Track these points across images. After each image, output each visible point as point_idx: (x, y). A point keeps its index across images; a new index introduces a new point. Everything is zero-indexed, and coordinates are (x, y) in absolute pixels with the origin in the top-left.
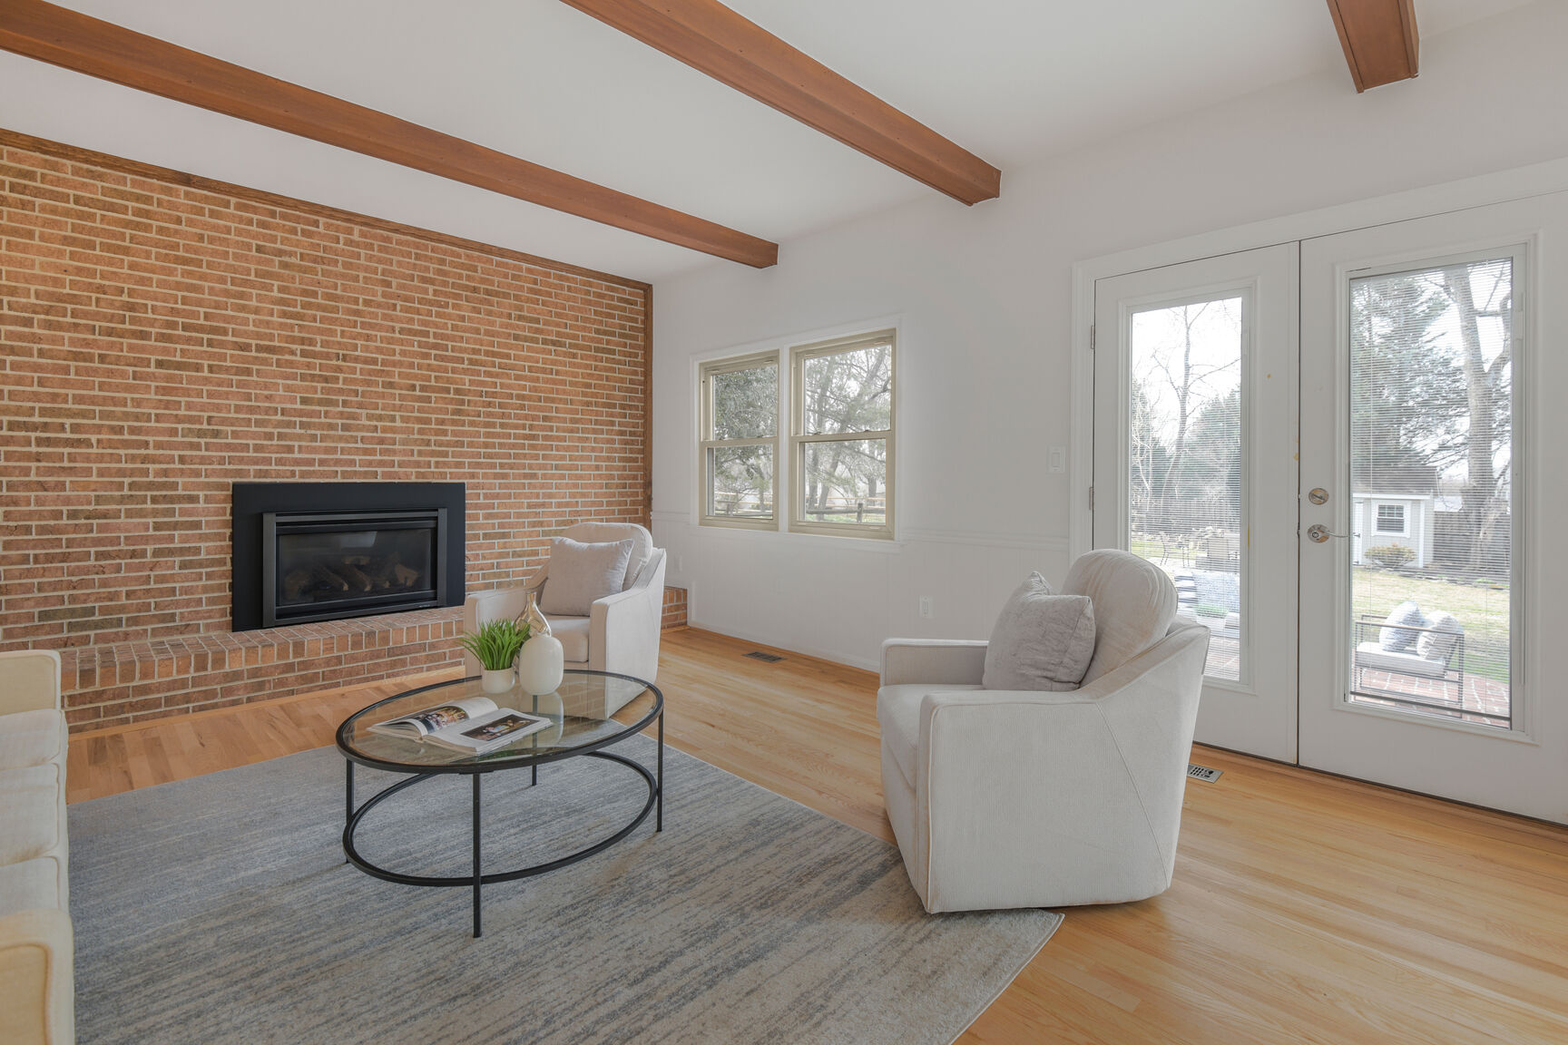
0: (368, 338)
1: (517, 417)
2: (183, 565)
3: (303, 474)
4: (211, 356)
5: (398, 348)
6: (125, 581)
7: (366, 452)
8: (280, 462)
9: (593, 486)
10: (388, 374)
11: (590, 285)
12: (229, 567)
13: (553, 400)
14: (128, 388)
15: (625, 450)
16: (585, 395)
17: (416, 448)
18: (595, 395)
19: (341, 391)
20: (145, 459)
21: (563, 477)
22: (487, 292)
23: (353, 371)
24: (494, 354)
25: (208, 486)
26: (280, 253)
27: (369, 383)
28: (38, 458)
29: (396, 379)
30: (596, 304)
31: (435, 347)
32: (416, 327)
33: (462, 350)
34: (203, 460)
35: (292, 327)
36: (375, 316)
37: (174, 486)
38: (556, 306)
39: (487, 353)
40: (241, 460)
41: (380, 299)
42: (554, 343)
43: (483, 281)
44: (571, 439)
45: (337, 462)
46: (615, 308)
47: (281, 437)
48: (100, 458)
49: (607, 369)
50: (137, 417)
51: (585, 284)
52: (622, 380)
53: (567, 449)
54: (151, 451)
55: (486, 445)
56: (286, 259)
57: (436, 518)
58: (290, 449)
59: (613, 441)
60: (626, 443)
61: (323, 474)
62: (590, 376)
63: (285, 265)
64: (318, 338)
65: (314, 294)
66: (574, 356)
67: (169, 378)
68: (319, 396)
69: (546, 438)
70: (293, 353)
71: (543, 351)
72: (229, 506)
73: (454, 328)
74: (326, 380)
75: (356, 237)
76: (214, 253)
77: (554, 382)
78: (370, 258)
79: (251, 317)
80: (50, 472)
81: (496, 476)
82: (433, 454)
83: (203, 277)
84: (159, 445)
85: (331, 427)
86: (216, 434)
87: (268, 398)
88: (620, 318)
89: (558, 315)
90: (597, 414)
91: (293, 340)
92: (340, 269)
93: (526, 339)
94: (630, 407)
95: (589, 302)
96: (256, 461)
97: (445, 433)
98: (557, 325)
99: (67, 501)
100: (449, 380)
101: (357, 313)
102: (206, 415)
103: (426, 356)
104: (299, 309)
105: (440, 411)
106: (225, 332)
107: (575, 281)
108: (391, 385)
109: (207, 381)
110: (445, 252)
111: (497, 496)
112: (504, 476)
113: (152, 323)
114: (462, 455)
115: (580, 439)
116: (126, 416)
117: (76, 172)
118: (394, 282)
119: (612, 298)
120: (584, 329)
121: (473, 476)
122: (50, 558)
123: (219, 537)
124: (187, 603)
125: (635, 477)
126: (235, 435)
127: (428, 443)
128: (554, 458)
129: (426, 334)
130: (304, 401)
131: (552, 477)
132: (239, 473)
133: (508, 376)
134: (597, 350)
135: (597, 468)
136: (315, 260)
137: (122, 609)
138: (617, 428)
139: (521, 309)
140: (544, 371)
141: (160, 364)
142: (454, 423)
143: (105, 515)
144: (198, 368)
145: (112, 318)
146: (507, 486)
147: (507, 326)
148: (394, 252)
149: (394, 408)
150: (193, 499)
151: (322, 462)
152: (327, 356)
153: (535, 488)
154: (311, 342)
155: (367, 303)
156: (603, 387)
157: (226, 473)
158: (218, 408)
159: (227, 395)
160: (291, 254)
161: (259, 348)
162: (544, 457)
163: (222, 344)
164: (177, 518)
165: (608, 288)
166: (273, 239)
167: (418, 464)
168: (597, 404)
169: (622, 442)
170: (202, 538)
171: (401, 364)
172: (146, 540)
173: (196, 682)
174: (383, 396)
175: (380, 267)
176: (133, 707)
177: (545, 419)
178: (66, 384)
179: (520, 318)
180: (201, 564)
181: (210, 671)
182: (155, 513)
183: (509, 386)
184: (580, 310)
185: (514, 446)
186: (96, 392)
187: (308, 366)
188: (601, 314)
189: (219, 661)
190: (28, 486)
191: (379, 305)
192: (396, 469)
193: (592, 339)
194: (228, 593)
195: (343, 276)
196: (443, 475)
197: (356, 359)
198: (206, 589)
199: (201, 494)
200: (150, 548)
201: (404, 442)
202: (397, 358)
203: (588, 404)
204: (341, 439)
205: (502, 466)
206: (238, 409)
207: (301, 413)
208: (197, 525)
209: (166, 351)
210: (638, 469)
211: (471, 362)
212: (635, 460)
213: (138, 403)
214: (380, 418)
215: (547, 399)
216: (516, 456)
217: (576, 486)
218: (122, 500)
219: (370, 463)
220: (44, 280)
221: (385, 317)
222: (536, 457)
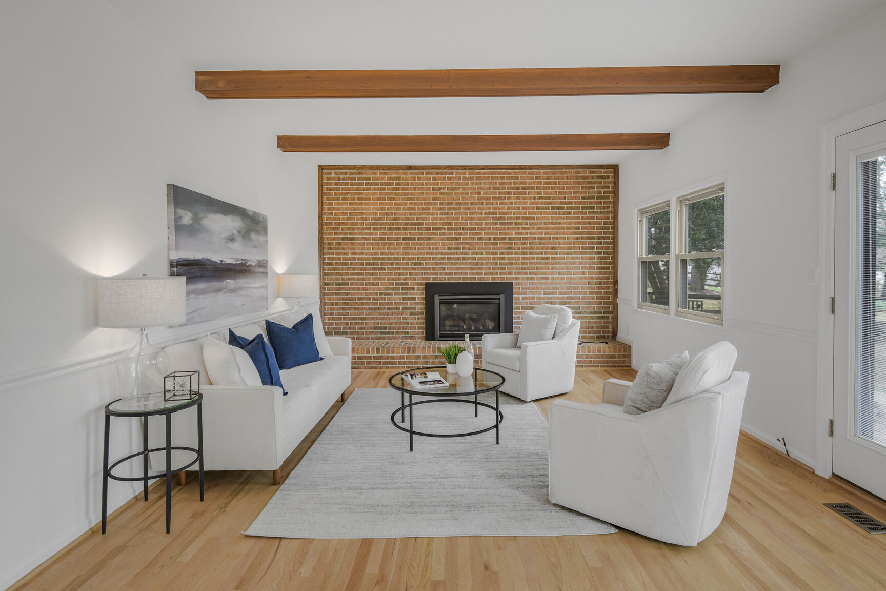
0: (472, 219)
1: (538, 248)
2: (411, 314)
3: (449, 279)
4: (419, 234)
5: (484, 222)
6: (395, 318)
7: (472, 269)
8: (441, 274)
9: (580, 283)
10: (480, 234)
11: (579, 173)
12: (424, 315)
13: (557, 238)
14: (395, 249)
15: (601, 263)
16: (575, 233)
17: (491, 266)
18: (581, 233)
19: (462, 243)
20: (400, 274)
21: (563, 279)
22: (524, 188)
23: (466, 234)
24: (527, 219)
25: (418, 284)
26: (440, 189)
27: (472, 239)
28: (372, 274)
29: (483, 236)
30: (583, 183)
31: (499, 219)
32: (491, 211)
33: (512, 219)
34: (416, 274)
35: (444, 218)
36: (474, 209)
37: (407, 284)
38: (559, 188)
39: (523, 218)
40: (428, 274)
41: (476, 201)
42: (558, 208)
43: (522, 183)
44: (568, 258)
45: (461, 274)
46: (595, 183)
47: (441, 264)
48: (388, 274)
49: (588, 218)
50: (397, 259)
51: (576, 173)
52: (599, 223)
53: (566, 263)
54: (401, 271)
55: (523, 264)
56: (442, 191)
57: (499, 299)
58: (444, 269)
59: (593, 258)
60: (602, 258)
61: (456, 279)
62: (579, 223)
63: (442, 194)
64: (453, 222)
65: (452, 204)
66: (570, 213)
67: (406, 244)
68: (454, 246)
69: (553, 258)
70: (444, 229)
71: (552, 213)
72: (424, 292)
73: (508, 208)
74: (456, 239)
75: (467, 176)
76: (419, 194)
77: (558, 228)
78: (472, 184)
79: (431, 217)
80: (375, 279)
81: (528, 278)
82: (499, 269)
83: (416, 204)
84: (404, 269)
85: (459, 259)
86: (420, 264)
87: (437, 248)
88: (598, 188)
89: (560, 193)
90: (583, 243)
91: (444, 224)
92: (461, 191)
93: (543, 208)
94: (604, 238)
95: (578, 183)
96: (433, 274)
97: (504, 259)
98: (560, 198)
99: (379, 289)
100: (505, 234)
101: (468, 209)
102: (417, 257)
103: (495, 224)
104: (447, 211)
105: (502, 248)
106: (422, 224)
107: (570, 173)
108: (481, 239)
109: (417, 243)
110: (504, 173)
111: (528, 289)
112: (532, 279)
113: (401, 224)
114: (511, 269)
115: (573, 258)
116: (395, 259)
117: (381, 174)
118: (482, 192)
119: (593, 178)
120: (575, 198)
121: (517, 279)
122: (376, 309)
123: (421, 304)
124: (412, 328)
125: (608, 278)
126: (426, 264)
127: (496, 264)
128: (558, 269)
129: (495, 213)
130: (449, 249)
131: (557, 279)
132: (427, 279)
133: (534, 229)
134: (583, 208)
135: (583, 273)
136: (452, 189)
137: (394, 328)
138: (596, 250)
139: (540, 193)
140: (552, 223)
141: (404, 239)
142: (508, 254)
143: (389, 295)
144: (414, 239)
145: (390, 224)
146: (533, 284)
147: (533, 203)
148: (482, 179)
149: (482, 249)
150: (413, 289)
151: (455, 274)
152: (456, 229)
153: (548, 284)
154: (451, 224)
155: (472, 204)
156: (587, 228)
157: (424, 279)
158: (420, 254)
159: (423, 249)
160: (443, 189)
161: (434, 229)
162: (553, 268)
163: (422, 229)
164: (409, 296)
165: (590, 173)
166: (437, 184)
167: (492, 274)
168: (583, 238)
169: (598, 258)
170: (416, 304)
171: (485, 229)
172: (400, 303)
173: (407, 357)
174: (477, 244)
175: (477, 186)
176: (390, 363)
177: (553, 248)
178: (379, 249)
179: (540, 198)
180: (416, 314)
181: (411, 354)
182: (403, 294)
183: (534, 234)
184: (573, 188)
185: (537, 263)
186: (386, 251)
187: (450, 234)
188: (586, 188)
189: (414, 351)
190: (370, 284)
191: (476, 204)
192: (483, 276)
193: (580, 203)
194: (424, 326)
195: (462, 194)
196: (503, 278)
197: (467, 229)
198: (418, 323)
199: (416, 287)
200: (401, 307)
201: (487, 264)
202: (484, 226)
203: (577, 238)
204: (462, 263)
205: (530, 273)
206: (427, 254)
207: (448, 254)
208: (414, 299)
209: (405, 234)
210: (610, 273)
211: (516, 224)
212: (608, 268)
213: (397, 254)
214: (477, 254)
215: (554, 238)
216: (538, 268)
217: (571, 283)
218: (394, 289)
219: (473, 274)
220: (373, 214)
221: (479, 208)
222: (548, 268)
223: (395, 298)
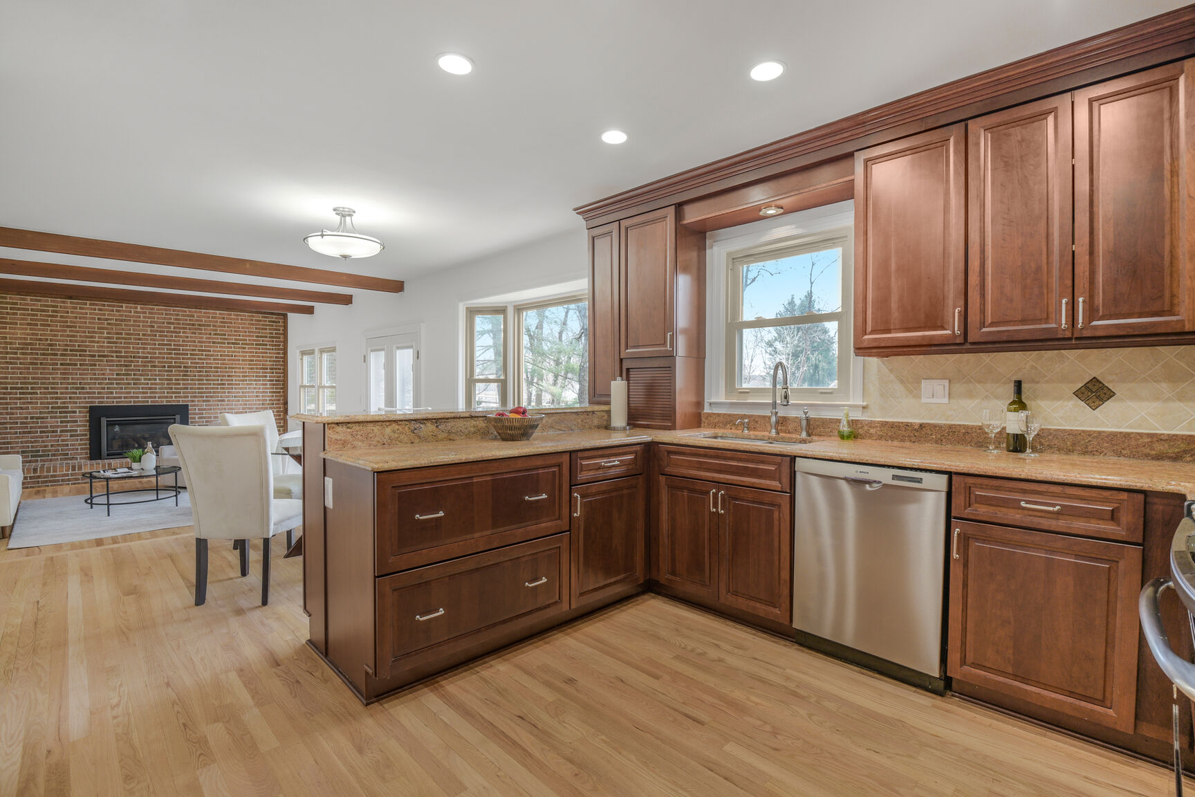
0: (144, 348)
1: (214, 376)
2: (71, 436)
3: (117, 402)
4: (80, 360)
5: (157, 352)
6: (50, 441)
7: (143, 393)
8: (107, 398)
9: (255, 404)
10: (153, 362)
11: (253, 316)
12: (88, 437)
13: (233, 368)
14: (50, 374)
15: (271, 388)
16: (250, 365)
17: (166, 391)
18: (254, 365)
19: (132, 370)
20: (57, 398)
21: (239, 401)
22: (199, 325)
23: (138, 362)
24: (202, 351)
25: (80, 407)
26: (107, 319)
27: (144, 366)
28: (20, 399)
29: (157, 364)
30: (257, 325)
31: (174, 349)
32: (166, 342)
33: (187, 350)
34: (78, 398)
35: (112, 347)
36: (147, 340)
37: (67, 407)
38: (234, 327)
39: (199, 350)
40: (93, 398)
41: (149, 333)
42: (233, 343)
43: (197, 321)
44: (242, 384)
45: (131, 397)
46: (267, 325)
47: (108, 388)
48: (41, 398)
49: (262, 353)
50: (53, 384)
51: (250, 316)
52: (271, 357)
53: (241, 388)
54: (59, 395)
55: (199, 388)
56: (110, 322)
57: (175, 419)
58: (112, 393)
59: (266, 384)
60: (274, 385)
61: (126, 402)
62: (253, 356)
63: (109, 324)
64: (123, 350)
65: (121, 334)
66: (244, 348)
67: (65, 369)
68: (123, 372)
69: (228, 384)
70: (112, 357)
71: (228, 347)
72: (88, 414)
73: (183, 341)
74: (126, 366)
75: (139, 310)
76: (81, 323)
77: (234, 360)
78: (145, 317)
79: (96, 344)
80: (24, 403)
81: (204, 401)
82: (173, 393)
83: (77, 332)
84: (62, 393)
85: (129, 384)
86: (83, 388)
87: (103, 374)
88: (270, 329)
89: (235, 331)
90: (257, 373)
91: (112, 352)
92: (132, 323)
93: (219, 343)
94: (276, 369)
95: (252, 324)
96: (99, 398)
97: (179, 384)
98: (236, 335)
99: (30, 413)
100: (181, 363)
101: (140, 339)
102: (79, 382)
103: (170, 354)
104: (115, 340)
105: (177, 375)
106: (86, 351)
107: (245, 316)
108: (155, 366)
109: (79, 369)
110: (179, 311)
111: (205, 409)
112: (208, 401)
113: (58, 350)
114: (187, 393)
115: (247, 384)
116: (50, 383)
117: (31, 300)
118: (156, 325)
119: (266, 321)
120: (250, 336)
121: (193, 401)
122: (24, 433)
123: (85, 426)
124: (73, 449)
125: (279, 400)
126: (90, 388)
127: (171, 388)
128: (234, 393)
129: (170, 345)
130: (117, 375)
131: (233, 401)
132: (92, 402)
133: (210, 359)
134: (256, 345)
135: (257, 396)
136: (122, 321)
137: (49, 451)
138: (268, 378)
139: (216, 330)
140: (228, 356)
141: (61, 364)
142: (183, 380)
143: (43, 418)
144: (76, 365)
145: (44, 349)
146: (209, 405)
147: (209, 338)
148: (155, 313)
149: (156, 375)
150: (75, 412)
151: (125, 398)
152: (127, 357)
153: (224, 405)
154: (120, 352)
155: (143, 335)
156: (261, 361)
157: (87, 403)
158: (83, 379)
159: (87, 374)
160: (111, 319)
161: (99, 356)
162: (228, 392)
163: (85, 356)
164: (69, 419)
165: (263, 317)
166: (104, 315)
167: (167, 397)
168: (257, 368)
169: (270, 385)
170: (78, 426)
171: (159, 358)
172: (58, 427)
173: (72, 475)
174: (151, 371)
175: (149, 320)
177: (229, 376)
178: (29, 373)
179: (215, 334)
180: (78, 435)
181: (77, 471)
182: (60, 417)
183: (210, 363)
184: (247, 328)
185: (213, 388)
186: (39, 376)
187: (119, 361)
188: (259, 329)
189: (80, 468)
190: (17, 408)
191: (149, 335)
192: (157, 399)
193: (254, 340)
194: (88, 446)
195: (134, 326)
196: (179, 401)
197: (139, 357)
198: (80, 445)
199: (78, 410)
200: (59, 430)
201: (160, 389)
202: (157, 355)
203: (252, 369)
204: (133, 388)
205: (207, 397)
206: (91, 379)
207: (116, 379)
208: (76, 421)
209: (63, 360)
210: (280, 396)
211: (191, 355)
212: (279, 392)
213: (54, 378)
214: (150, 379)
215: (229, 368)
216: (214, 392)
217: (246, 404)
218: (49, 413)
219: (145, 397)
220: (21, 339)
221: (151, 340)
222: (225, 393)
223: (50, 421)
